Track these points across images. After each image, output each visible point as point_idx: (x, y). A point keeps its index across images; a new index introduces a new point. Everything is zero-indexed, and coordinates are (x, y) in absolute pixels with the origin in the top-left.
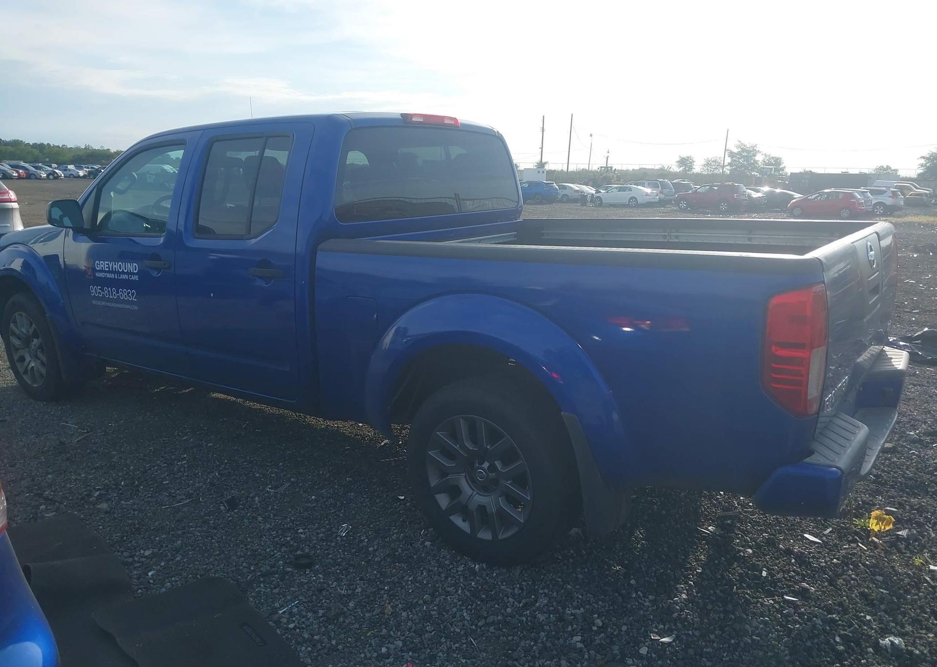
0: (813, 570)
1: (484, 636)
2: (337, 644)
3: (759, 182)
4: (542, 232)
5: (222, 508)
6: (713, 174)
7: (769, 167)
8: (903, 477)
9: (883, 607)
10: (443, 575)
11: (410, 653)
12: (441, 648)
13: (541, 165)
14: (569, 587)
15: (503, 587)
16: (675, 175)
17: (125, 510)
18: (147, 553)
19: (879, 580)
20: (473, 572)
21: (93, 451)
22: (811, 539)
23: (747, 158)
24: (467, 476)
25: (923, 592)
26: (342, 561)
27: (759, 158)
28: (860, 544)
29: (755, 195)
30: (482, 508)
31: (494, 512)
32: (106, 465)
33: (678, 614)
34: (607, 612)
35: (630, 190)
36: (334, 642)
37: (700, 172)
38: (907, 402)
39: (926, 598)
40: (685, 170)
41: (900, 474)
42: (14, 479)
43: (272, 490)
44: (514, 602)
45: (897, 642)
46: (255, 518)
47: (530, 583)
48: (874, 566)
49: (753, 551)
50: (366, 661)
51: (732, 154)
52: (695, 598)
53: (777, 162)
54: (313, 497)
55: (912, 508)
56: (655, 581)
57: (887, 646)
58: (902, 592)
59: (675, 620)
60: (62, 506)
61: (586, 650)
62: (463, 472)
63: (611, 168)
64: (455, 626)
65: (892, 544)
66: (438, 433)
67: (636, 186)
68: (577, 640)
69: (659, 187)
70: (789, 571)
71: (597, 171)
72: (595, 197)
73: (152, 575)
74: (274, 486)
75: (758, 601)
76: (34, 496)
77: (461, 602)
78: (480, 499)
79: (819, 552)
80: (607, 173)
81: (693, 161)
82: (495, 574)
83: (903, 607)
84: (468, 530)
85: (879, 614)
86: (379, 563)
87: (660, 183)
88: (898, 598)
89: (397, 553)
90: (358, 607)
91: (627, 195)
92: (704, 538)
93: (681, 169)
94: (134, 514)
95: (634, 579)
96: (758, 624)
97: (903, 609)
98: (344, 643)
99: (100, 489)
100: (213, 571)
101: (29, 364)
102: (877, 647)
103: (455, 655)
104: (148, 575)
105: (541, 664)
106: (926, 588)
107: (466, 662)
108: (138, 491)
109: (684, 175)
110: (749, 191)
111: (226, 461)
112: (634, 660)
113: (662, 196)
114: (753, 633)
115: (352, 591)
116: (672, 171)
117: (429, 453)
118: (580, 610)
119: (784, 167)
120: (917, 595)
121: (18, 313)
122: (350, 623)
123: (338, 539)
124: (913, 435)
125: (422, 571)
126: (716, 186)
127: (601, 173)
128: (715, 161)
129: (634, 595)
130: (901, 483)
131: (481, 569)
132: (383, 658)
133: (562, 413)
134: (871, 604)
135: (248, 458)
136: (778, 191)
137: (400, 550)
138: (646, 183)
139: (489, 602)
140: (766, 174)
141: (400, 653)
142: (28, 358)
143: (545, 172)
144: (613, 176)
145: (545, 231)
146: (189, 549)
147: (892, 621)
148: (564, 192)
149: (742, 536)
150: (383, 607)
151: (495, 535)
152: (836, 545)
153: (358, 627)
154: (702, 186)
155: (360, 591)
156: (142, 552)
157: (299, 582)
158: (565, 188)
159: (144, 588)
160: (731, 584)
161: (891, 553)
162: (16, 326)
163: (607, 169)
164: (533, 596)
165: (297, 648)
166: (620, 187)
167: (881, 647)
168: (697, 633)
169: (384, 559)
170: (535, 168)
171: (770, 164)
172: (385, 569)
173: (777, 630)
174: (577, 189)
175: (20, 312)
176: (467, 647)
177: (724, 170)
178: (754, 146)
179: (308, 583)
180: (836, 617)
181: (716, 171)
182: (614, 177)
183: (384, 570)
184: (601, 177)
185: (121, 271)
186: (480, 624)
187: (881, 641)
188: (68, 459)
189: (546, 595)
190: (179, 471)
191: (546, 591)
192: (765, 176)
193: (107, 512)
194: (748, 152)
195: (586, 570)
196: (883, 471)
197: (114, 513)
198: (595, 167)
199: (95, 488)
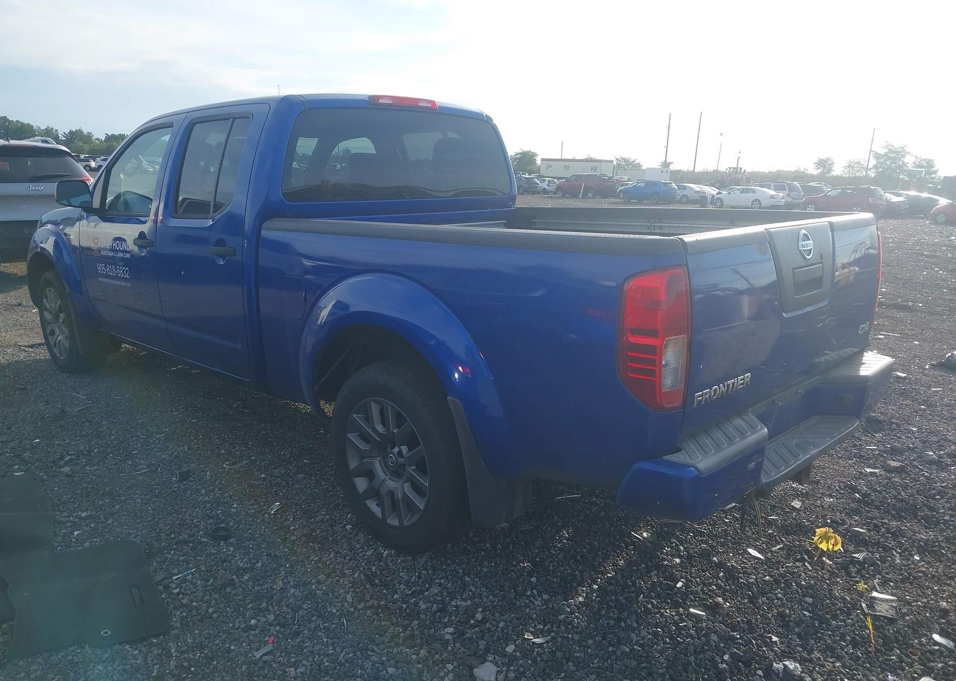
0: (740, 586)
1: (359, 618)
2: (214, 612)
3: (906, 186)
4: (533, 221)
5: (174, 479)
6: (855, 177)
7: (919, 169)
8: (895, 497)
9: (797, 630)
10: (348, 558)
11: (278, 628)
12: (309, 626)
13: (666, 164)
14: (467, 579)
15: (401, 574)
16: (812, 178)
17: (85, 475)
18: (84, 514)
19: (808, 601)
20: (380, 558)
21: (87, 421)
22: (753, 554)
23: (894, 160)
24: (382, 460)
25: (852, 619)
26: (259, 537)
27: (909, 160)
28: (807, 564)
29: (895, 199)
30: (391, 493)
31: (400, 498)
32: (92, 433)
33: (566, 616)
34: (493, 608)
35: (754, 191)
36: (211, 610)
37: (840, 175)
38: (949, 421)
39: (853, 625)
40: (823, 173)
41: (893, 494)
42: (5, 440)
43: (228, 467)
44: (404, 589)
45: (791, 667)
46: (199, 491)
47: (430, 572)
48: (809, 586)
49: (681, 561)
50: (232, 631)
51: (877, 156)
52: (592, 601)
53: (929, 164)
54: (263, 476)
55: (888, 531)
56: (559, 581)
57: (780, 669)
58: (828, 616)
59: (561, 621)
60: (33, 467)
61: (453, 642)
62: (378, 456)
63: (741, 168)
64: (334, 606)
65: (845, 567)
66: (354, 415)
67: (760, 188)
68: (449, 631)
69: (786, 190)
70: (711, 584)
71: (726, 173)
72: (715, 198)
73: (78, 535)
74: (231, 463)
75: (659, 612)
76: (14, 456)
77: (351, 585)
78: (391, 484)
79: (755, 568)
80: (736, 174)
81: (833, 163)
82: (399, 561)
83: (820, 632)
84: (380, 515)
85: (790, 636)
86: (294, 541)
87: (787, 185)
88: (821, 623)
89: (314, 534)
90: (251, 580)
91: (751, 197)
92: (634, 544)
93: (819, 171)
94: (92, 479)
95: (536, 577)
96: (647, 634)
97: (820, 635)
98: (221, 612)
99: (73, 454)
100: (133, 535)
101: (58, 337)
102: (769, 671)
103: (319, 634)
104: (74, 535)
105: (400, 651)
106: (857, 615)
107: (327, 642)
108: (107, 458)
109: (821, 178)
110: (887, 195)
111: (201, 437)
112: (496, 656)
113: (790, 199)
114: (637, 643)
115: (251, 565)
116: (808, 173)
117: (348, 435)
118: (466, 602)
119: (937, 170)
120: (844, 621)
121: (48, 289)
122: (235, 594)
123: (265, 516)
124: (932, 455)
125: (330, 552)
126: (849, 189)
127: (729, 174)
128: (858, 163)
129: (529, 593)
130: (889, 504)
131: (390, 555)
132: (250, 629)
133: (448, 398)
134: (786, 626)
135: (223, 435)
136: (925, 195)
137: (318, 532)
138: (773, 185)
139: (378, 587)
140: (915, 176)
141: (268, 626)
142: (57, 332)
143: (669, 172)
144: (742, 178)
145: (536, 221)
146: (124, 514)
147: (801, 646)
148: (684, 192)
149: (677, 545)
150: (275, 583)
151: (401, 522)
152: (778, 563)
153: (241, 599)
154: (834, 189)
155: (260, 565)
156: (80, 513)
157: (209, 552)
158: (685, 188)
159: (65, 546)
160: (639, 591)
161: (838, 576)
162: (47, 301)
163: (736, 170)
164: (427, 585)
165: (172, 612)
166: (744, 189)
167: (773, 671)
168: (576, 637)
169: (300, 539)
170: (659, 167)
171: (920, 166)
172: (297, 547)
173: (665, 643)
174: (698, 189)
175: (49, 288)
176: (336, 627)
177: (868, 172)
178: (903, 146)
179: (216, 554)
180: (737, 634)
181: (858, 174)
182: (744, 178)
183: (295, 548)
184: (729, 178)
185: (118, 249)
186: (359, 607)
187: (775, 665)
188: (61, 426)
189: (440, 584)
190: (154, 443)
191: (442, 581)
192: (914, 180)
193: (68, 476)
194: (897, 153)
195: (493, 564)
196: (875, 491)
197: (74, 477)
198: (723, 168)
199: (68, 453)
